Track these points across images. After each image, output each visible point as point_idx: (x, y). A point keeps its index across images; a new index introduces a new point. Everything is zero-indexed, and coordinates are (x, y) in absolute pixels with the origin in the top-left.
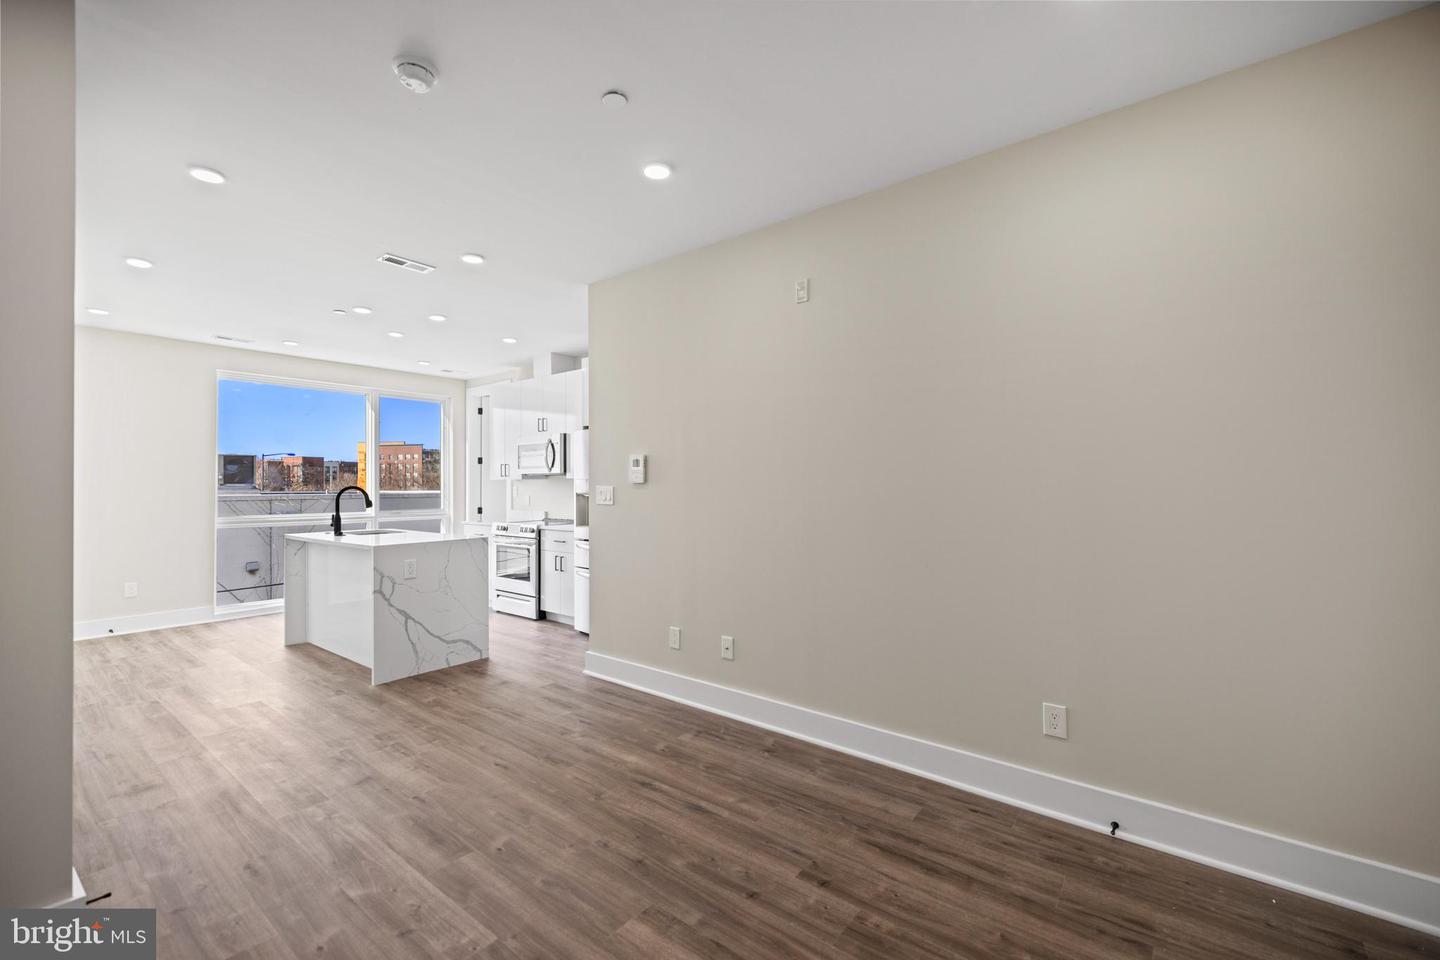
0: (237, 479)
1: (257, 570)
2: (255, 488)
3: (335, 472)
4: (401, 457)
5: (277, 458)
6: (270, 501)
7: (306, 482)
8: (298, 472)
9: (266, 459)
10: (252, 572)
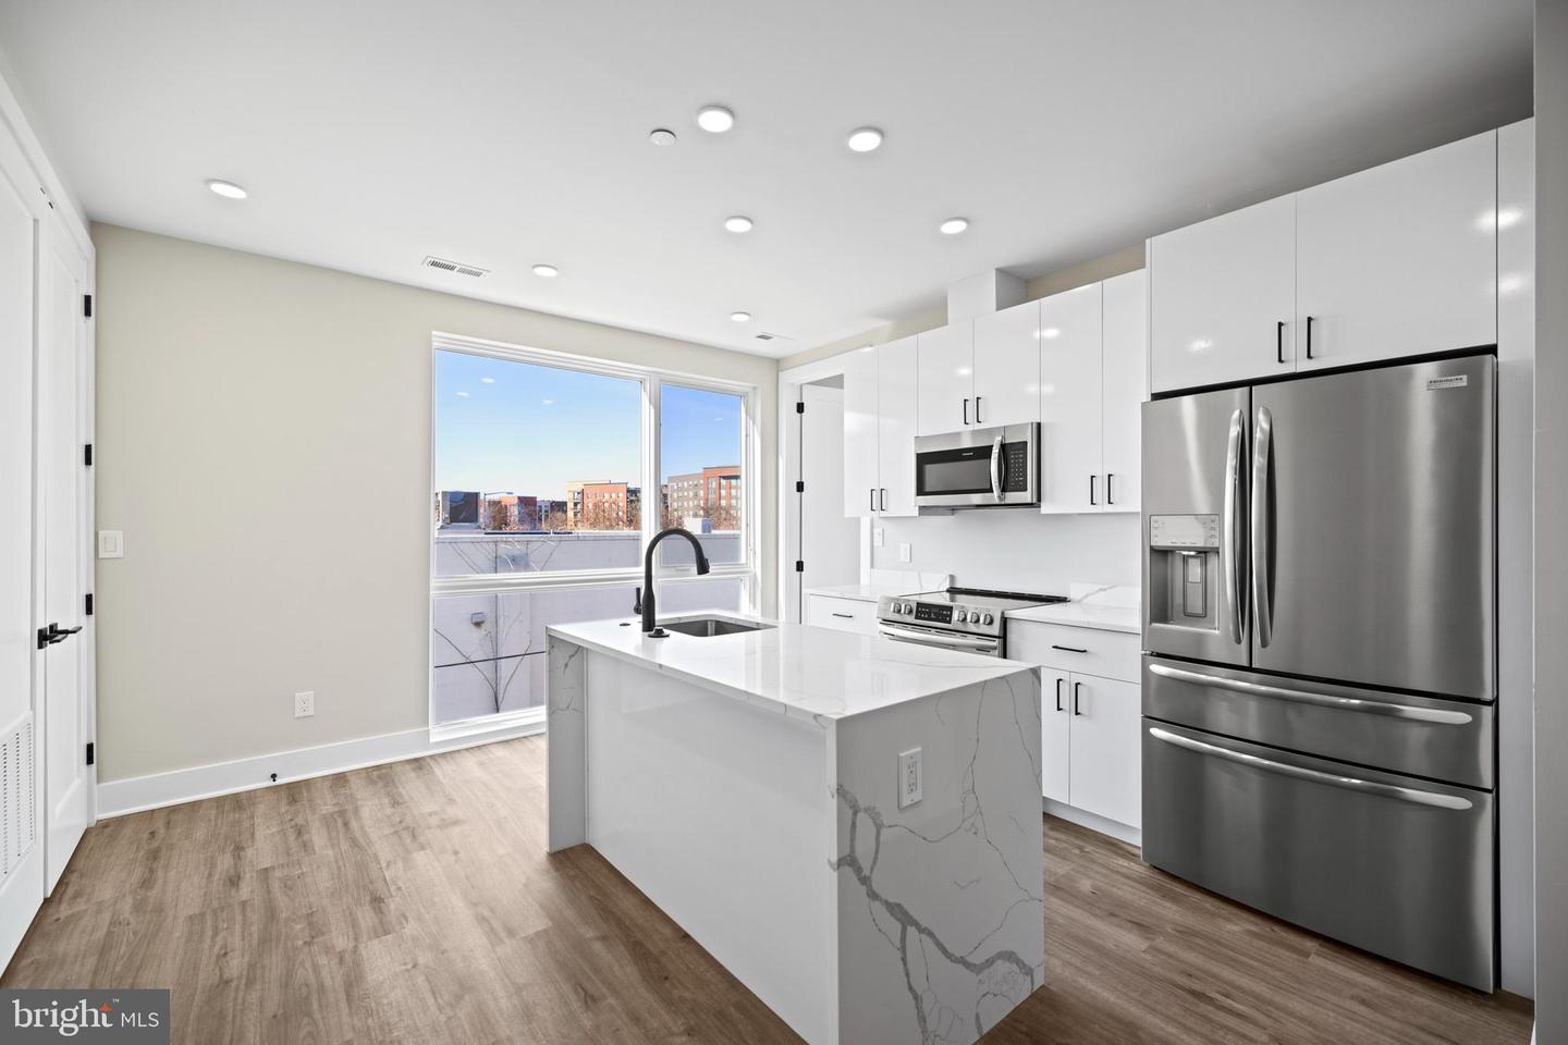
0: (462, 517)
1: (483, 622)
2: (479, 527)
3: (546, 511)
4: (607, 496)
5: (496, 498)
6: (496, 543)
7: (521, 521)
8: (514, 511)
9: (488, 498)
10: (478, 624)
